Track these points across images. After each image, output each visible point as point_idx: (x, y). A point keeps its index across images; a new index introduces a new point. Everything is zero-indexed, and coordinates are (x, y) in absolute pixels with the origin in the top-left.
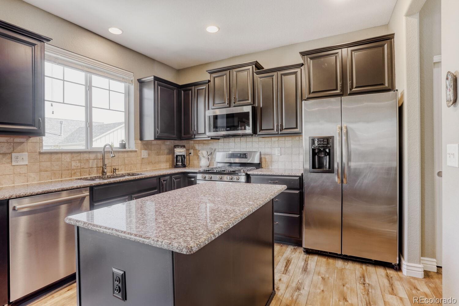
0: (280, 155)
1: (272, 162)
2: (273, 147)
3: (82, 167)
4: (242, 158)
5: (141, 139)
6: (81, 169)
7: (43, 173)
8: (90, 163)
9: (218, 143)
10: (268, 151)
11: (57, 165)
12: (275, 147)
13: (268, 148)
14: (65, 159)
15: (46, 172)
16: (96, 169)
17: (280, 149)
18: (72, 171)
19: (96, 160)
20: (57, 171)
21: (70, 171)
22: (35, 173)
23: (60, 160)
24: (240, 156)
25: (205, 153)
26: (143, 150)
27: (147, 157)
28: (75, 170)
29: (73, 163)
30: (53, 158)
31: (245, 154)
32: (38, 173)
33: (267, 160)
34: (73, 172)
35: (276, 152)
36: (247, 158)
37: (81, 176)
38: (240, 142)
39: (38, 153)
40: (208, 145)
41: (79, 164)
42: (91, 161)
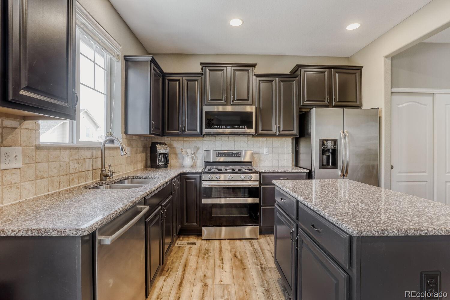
0: (268, 154)
1: (260, 160)
2: (261, 147)
3: (80, 169)
4: (235, 157)
5: (126, 133)
6: (79, 173)
7: (39, 180)
8: (87, 162)
9: (202, 141)
10: (256, 150)
11: (55, 168)
12: (263, 147)
13: (257, 147)
14: (63, 158)
15: (42, 180)
16: (91, 172)
17: (268, 148)
18: (70, 176)
19: (92, 159)
20: (56, 178)
21: (68, 176)
22: (30, 182)
23: (58, 160)
24: (232, 155)
25: (189, 151)
26: (127, 146)
27: (130, 156)
28: (73, 175)
29: (71, 164)
30: (51, 157)
31: (238, 153)
32: (34, 182)
33: (256, 159)
34: (71, 178)
35: (264, 151)
36: (240, 157)
37: (78, 184)
38: (228, 141)
39: (34, 148)
40: (190, 143)
41: (76, 166)
42: (88, 161)
